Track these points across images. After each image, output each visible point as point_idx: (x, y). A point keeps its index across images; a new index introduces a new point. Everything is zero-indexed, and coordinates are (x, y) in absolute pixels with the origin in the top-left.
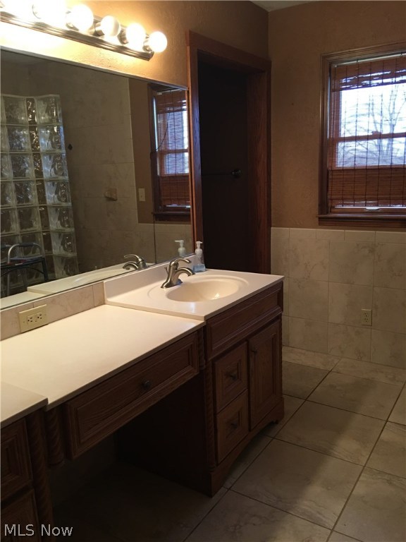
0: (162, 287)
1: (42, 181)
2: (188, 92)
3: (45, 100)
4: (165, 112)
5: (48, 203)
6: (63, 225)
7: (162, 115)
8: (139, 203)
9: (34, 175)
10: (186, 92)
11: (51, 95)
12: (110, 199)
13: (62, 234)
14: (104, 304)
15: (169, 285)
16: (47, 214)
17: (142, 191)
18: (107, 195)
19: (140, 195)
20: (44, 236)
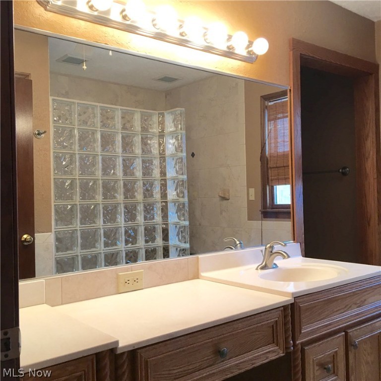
0: (257, 269)
1: (165, 180)
2: (290, 90)
3: (172, 113)
4: (276, 119)
5: (168, 199)
6: (179, 218)
7: (272, 122)
8: (249, 202)
9: (159, 175)
10: (288, 91)
11: (177, 109)
12: (224, 199)
13: (178, 226)
14: (198, 278)
15: (264, 268)
16: (167, 209)
17: (252, 191)
18: (220, 195)
19: (250, 195)
20: (163, 228)
